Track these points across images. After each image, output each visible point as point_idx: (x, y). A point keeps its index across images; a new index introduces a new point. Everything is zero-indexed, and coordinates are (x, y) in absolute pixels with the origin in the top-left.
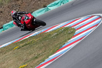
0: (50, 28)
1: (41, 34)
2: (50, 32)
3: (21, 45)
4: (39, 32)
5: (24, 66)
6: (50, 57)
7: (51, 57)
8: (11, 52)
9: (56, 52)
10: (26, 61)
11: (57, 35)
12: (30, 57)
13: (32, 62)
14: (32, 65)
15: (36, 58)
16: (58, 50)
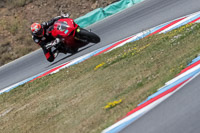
0: (166, 24)
1: (148, 37)
2: (168, 33)
3: (110, 60)
4: (145, 32)
5: (116, 102)
6: (168, 83)
7: (170, 83)
8: (89, 75)
9: (180, 73)
10: (121, 92)
11: (182, 38)
12: (129, 84)
13: (132, 94)
14: (131, 99)
15: (141, 85)
16: (184, 70)
